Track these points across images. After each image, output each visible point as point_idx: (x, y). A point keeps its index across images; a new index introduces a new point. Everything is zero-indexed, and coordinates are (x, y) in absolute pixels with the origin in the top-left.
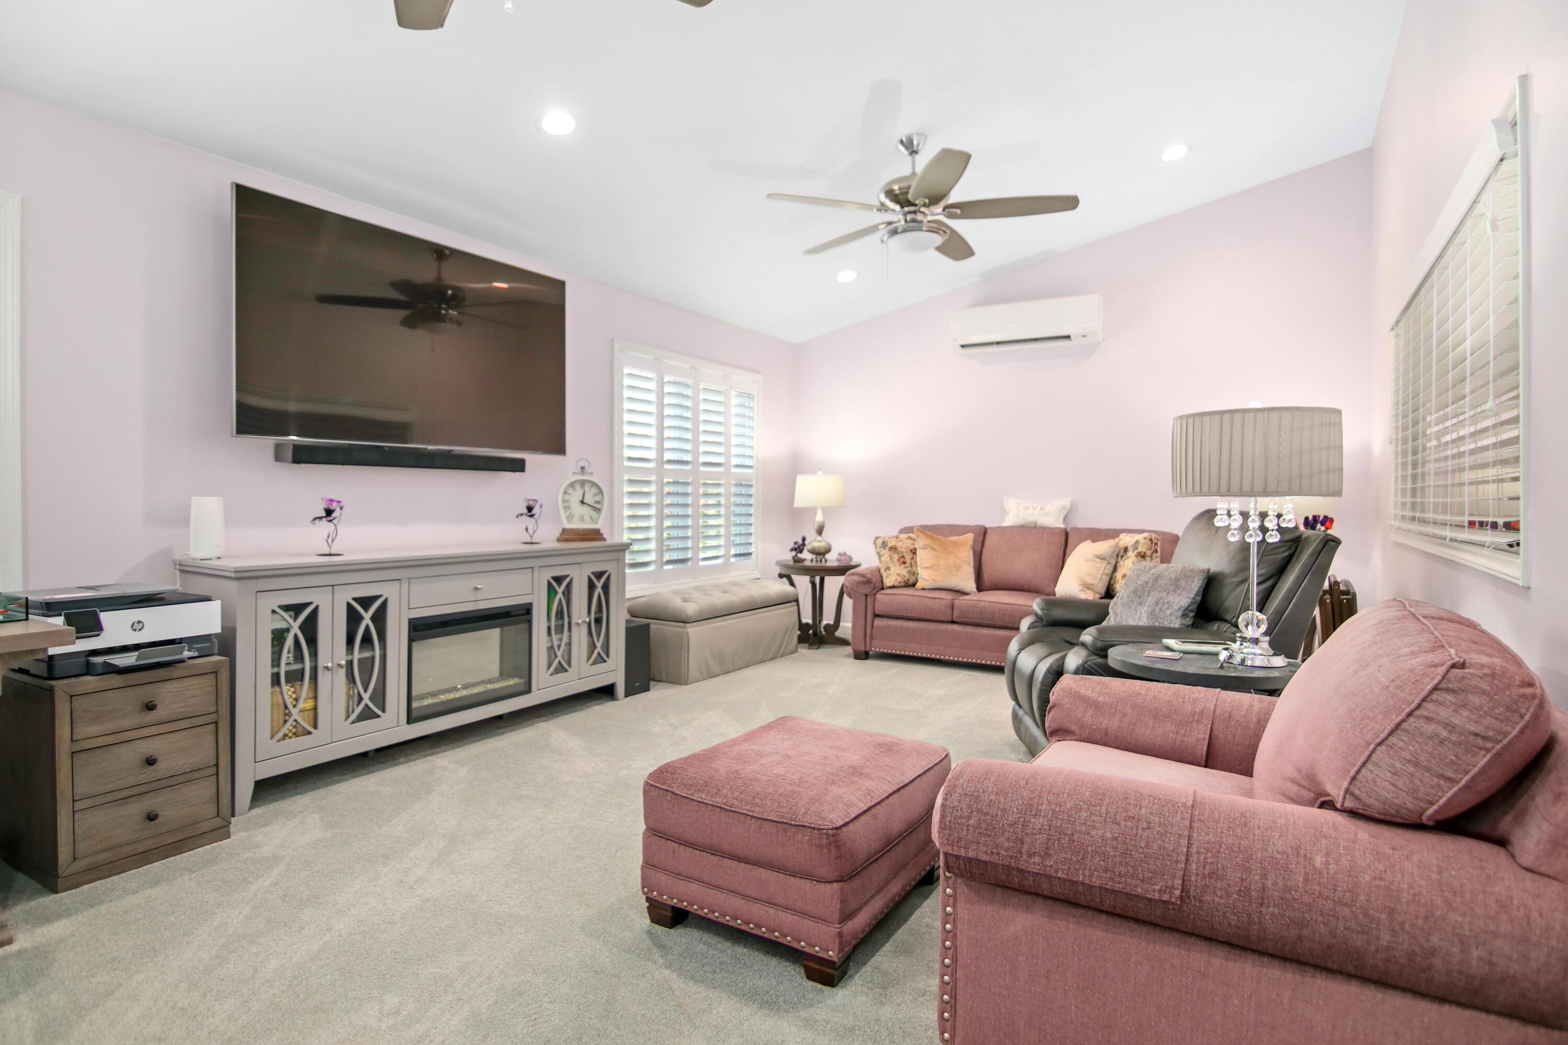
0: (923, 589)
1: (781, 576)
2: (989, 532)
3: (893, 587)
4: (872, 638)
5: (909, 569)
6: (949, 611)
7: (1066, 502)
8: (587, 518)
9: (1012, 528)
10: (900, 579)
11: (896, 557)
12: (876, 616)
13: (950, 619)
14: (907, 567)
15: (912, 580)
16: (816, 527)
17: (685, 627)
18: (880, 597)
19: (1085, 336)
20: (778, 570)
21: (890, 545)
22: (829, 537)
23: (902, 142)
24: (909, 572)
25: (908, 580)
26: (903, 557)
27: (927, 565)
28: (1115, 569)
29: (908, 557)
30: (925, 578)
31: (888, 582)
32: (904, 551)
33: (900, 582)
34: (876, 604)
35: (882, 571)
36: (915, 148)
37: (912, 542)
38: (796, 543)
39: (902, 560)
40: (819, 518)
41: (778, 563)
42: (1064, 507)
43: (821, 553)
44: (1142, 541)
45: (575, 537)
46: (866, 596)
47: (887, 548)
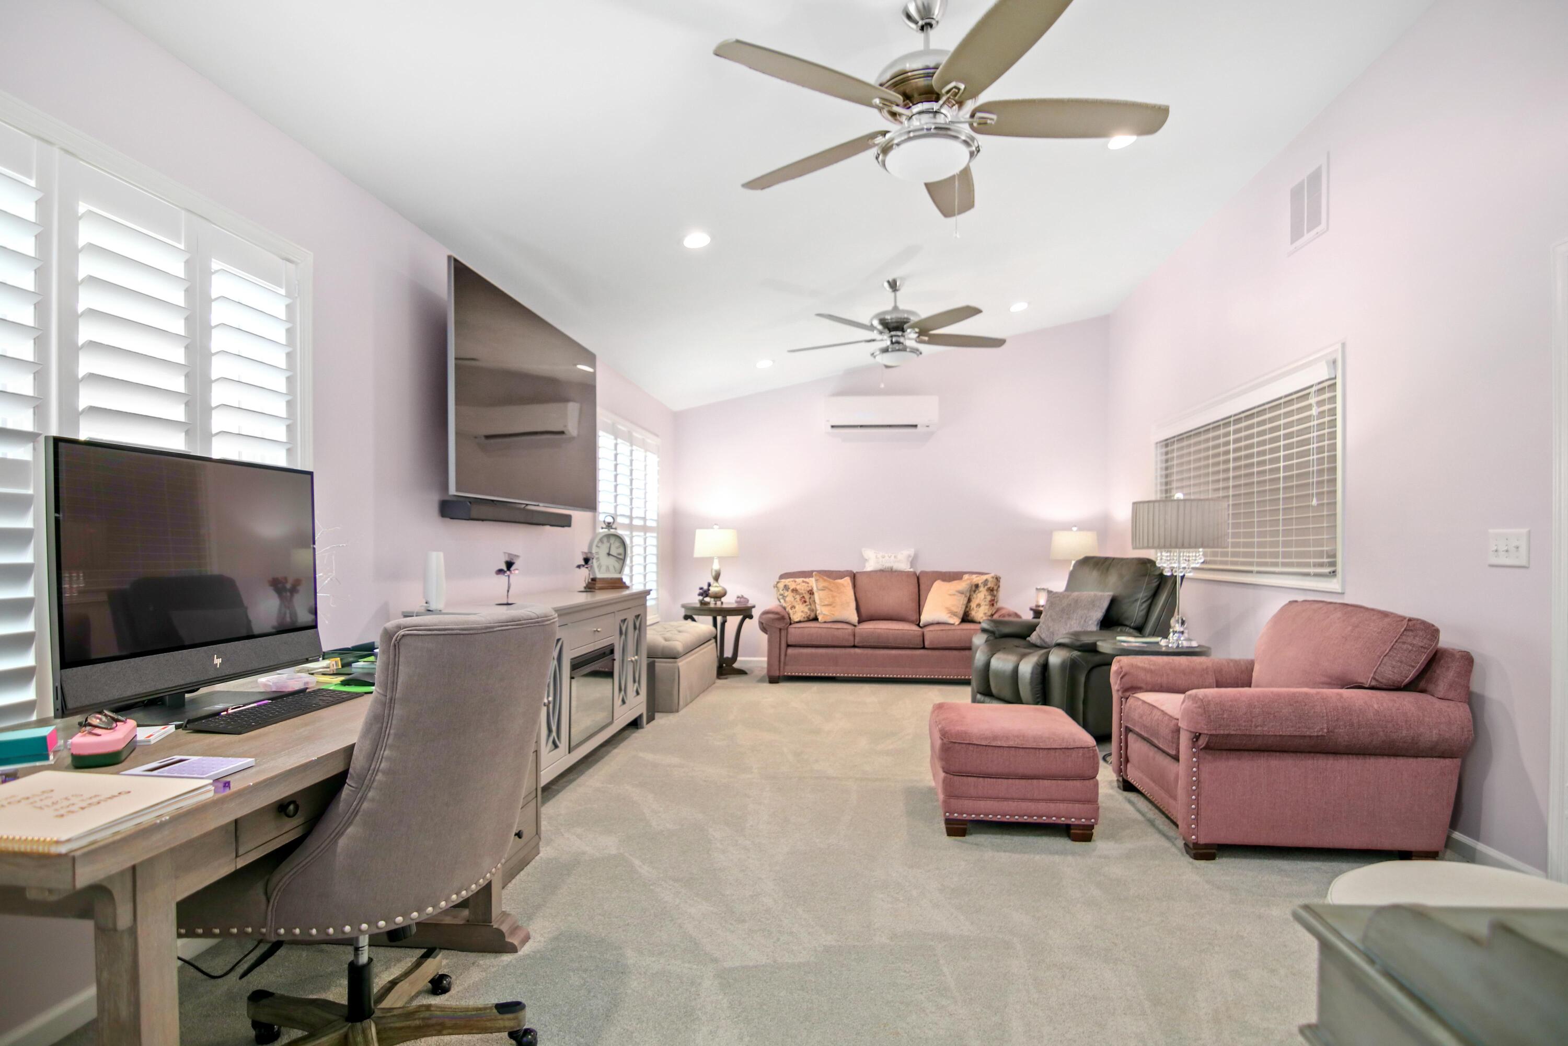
0: (825, 622)
1: (686, 617)
2: (857, 576)
3: (799, 622)
4: (785, 664)
5: (809, 606)
6: (851, 638)
7: (911, 552)
8: (611, 568)
9: (875, 572)
10: (804, 616)
11: (798, 597)
12: (788, 646)
13: (852, 644)
14: (807, 605)
15: (812, 616)
16: (714, 574)
17: (675, 662)
18: (792, 630)
19: (928, 426)
20: (682, 612)
21: (791, 588)
22: (724, 583)
23: (888, 282)
24: (810, 609)
25: (809, 616)
26: (803, 597)
27: (826, 603)
28: (969, 600)
29: (807, 596)
30: (823, 612)
31: (796, 617)
32: (803, 592)
33: (804, 618)
34: (789, 636)
35: (788, 609)
36: (897, 288)
37: (807, 585)
38: (701, 589)
39: (803, 600)
40: (716, 566)
41: (683, 606)
42: (909, 556)
43: (718, 597)
44: (990, 580)
45: (606, 585)
46: (780, 630)
47: (790, 590)
